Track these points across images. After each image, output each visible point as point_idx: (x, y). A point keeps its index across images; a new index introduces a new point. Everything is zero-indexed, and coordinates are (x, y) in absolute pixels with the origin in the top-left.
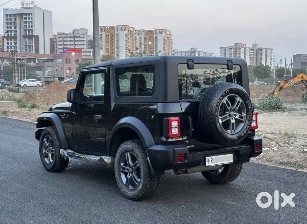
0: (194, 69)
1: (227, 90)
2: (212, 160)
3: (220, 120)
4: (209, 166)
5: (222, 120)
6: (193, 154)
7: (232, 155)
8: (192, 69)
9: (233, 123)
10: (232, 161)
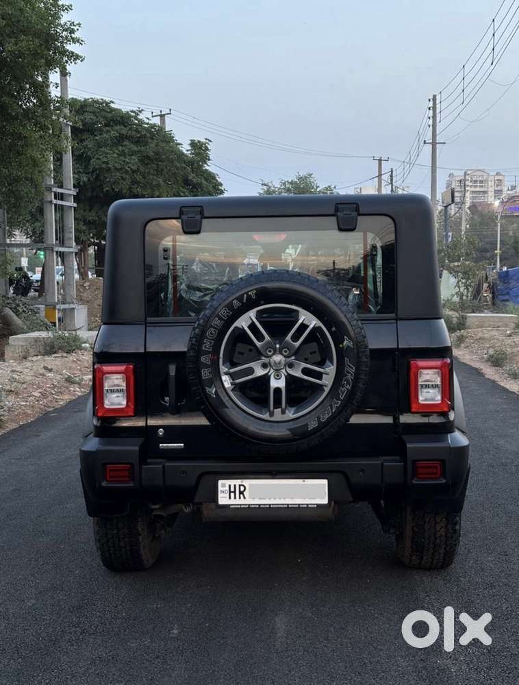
0: (202, 235)
1: (247, 293)
2: (242, 489)
3: (225, 378)
4: (230, 505)
5: (233, 376)
6: (164, 466)
7: (325, 482)
8: (198, 232)
9: (278, 390)
10: (325, 501)
